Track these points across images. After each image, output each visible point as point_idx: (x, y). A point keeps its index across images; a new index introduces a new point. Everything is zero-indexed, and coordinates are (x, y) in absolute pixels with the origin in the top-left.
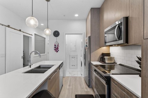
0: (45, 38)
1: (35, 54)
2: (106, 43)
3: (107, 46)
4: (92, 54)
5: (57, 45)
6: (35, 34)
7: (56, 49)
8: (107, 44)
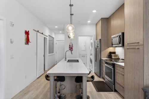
0: (53, 38)
1: (49, 54)
2: (112, 45)
3: (113, 47)
4: (102, 53)
5: (71, 45)
6: (49, 35)
7: (71, 49)
8: (114, 46)
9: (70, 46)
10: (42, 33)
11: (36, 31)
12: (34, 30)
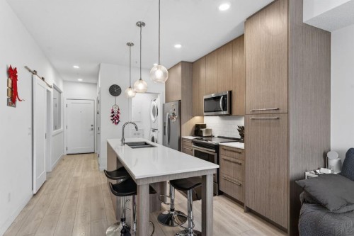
0: (60, 92)
1: (54, 129)
4: (183, 127)
5: (115, 110)
6: (54, 86)
7: (115, 118)
9: (113, 112)
10: (43, 78)
11: (30, 71)
12: (26, 67)
